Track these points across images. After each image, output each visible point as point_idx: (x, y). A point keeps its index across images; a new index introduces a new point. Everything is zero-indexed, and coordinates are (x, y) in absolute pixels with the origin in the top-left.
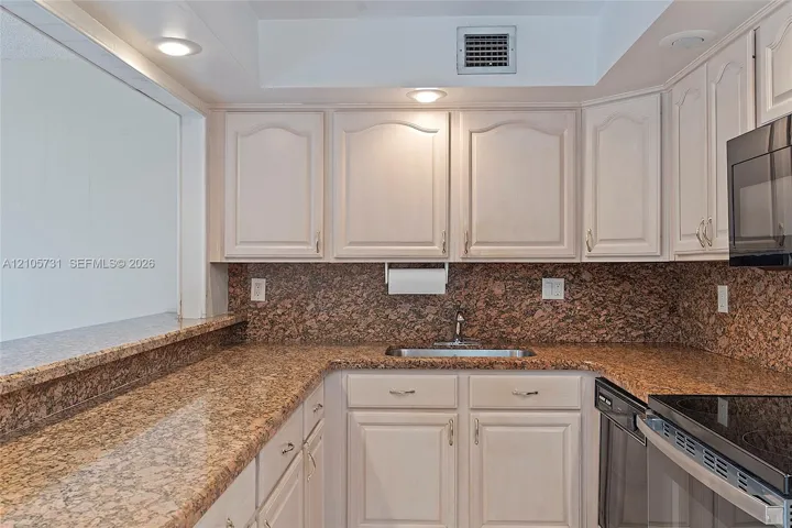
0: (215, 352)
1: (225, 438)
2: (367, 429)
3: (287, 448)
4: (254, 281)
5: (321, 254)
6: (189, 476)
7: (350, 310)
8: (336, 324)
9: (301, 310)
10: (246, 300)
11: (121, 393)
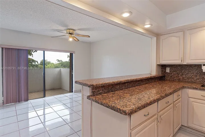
0: (158, 81)
1: (150, 97)
2: (194, 103)
3: (167, 102)
4: (167, 68)
5: (182, 62)
6: (140, 102)
7: (192, 75)
8: (188, 78)
9: (178, 74)
10: (165, 72)
11: (137, 86)
